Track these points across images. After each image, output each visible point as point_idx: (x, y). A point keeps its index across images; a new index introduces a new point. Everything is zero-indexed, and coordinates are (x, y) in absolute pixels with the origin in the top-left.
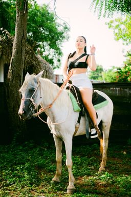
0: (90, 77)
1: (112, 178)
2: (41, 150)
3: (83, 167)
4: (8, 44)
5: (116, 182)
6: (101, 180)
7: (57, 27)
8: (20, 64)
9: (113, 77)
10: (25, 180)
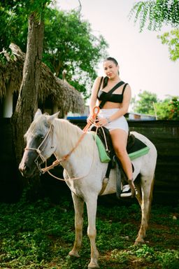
0: (138, 109)
1: (152, 253)
2: (59, 211)
3: (113, 236)
4: (18, 66)
5: (157, 259)
6: (136, 255)
7: (90, 41)
8: (32, 94)
9: (169, 109)
10: (31, 254)
